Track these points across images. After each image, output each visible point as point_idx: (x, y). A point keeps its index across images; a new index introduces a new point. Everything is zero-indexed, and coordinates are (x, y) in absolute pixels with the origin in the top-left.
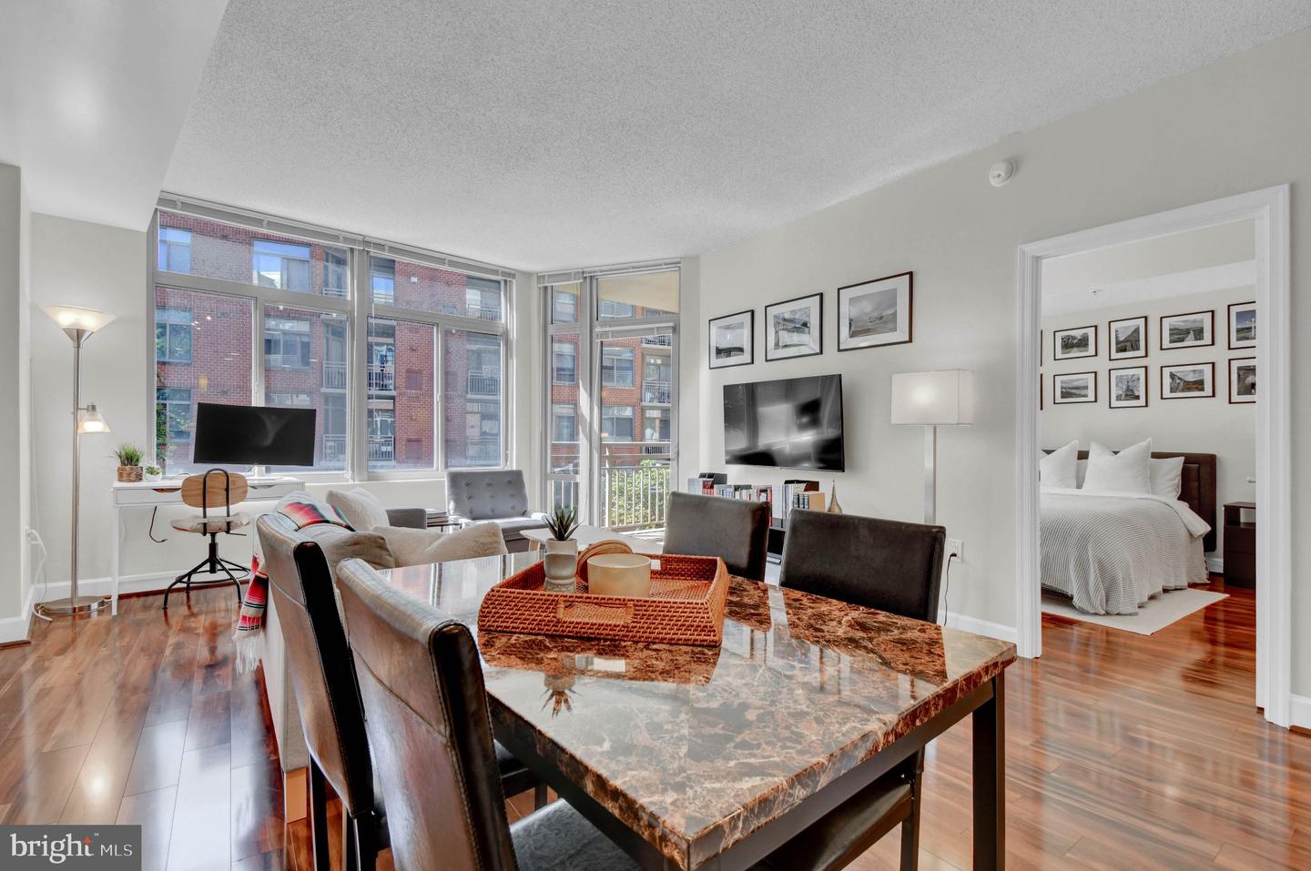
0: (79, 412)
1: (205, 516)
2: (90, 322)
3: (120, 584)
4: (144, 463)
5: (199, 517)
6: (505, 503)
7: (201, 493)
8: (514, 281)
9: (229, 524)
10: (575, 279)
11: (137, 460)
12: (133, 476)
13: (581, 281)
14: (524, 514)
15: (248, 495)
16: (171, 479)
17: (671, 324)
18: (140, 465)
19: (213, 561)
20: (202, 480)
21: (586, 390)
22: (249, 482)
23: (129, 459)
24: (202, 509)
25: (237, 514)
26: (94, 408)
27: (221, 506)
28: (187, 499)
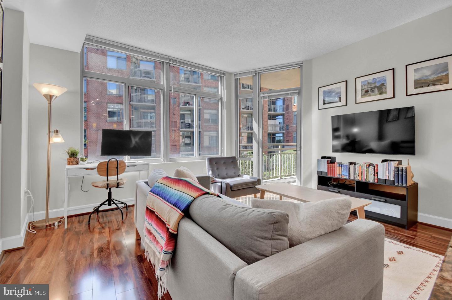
0: (50, 133)
1: (108, 180)
2: (55, 91)
3: (68, 211)
4: (79, 156)
5: (105, 181)
6: (231, 172)
7: (105, 170)
8: (225, 76)
9: (118, 184)
10: (251, 74)
11: (76, 155)
12: (74, 162)
13: (254, 75)
14: (239, 176)
15: (126, 170)
16: (91, 163)
17: (298, 91)
18: (78, 157)
19: (110, 200)
20: (107, 164)
21: (256, 122)
22: (126, 164)
23: (73, 155)
24: (106, 177)
25: (121, 179)
26: (57, 131)
27: (115, 175)
28: (100, 173)
